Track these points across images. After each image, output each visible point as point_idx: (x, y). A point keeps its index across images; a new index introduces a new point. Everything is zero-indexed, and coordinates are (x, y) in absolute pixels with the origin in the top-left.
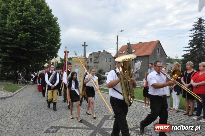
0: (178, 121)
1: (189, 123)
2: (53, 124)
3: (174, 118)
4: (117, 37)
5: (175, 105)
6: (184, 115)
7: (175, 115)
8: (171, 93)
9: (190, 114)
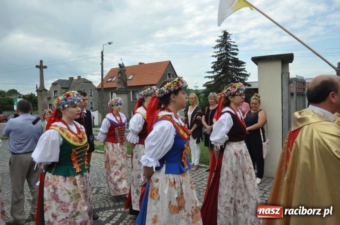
0: (199, 181)
4: (102, 53)
5: (195, 159)
7: (194, 173)
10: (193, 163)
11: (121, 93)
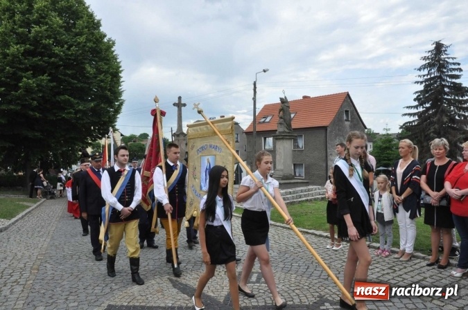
2: (112, 299)
3: (406, 273)
4: (255, 84)
5: (406, 243)
6: (428, 265)
7: (407, 265)
8: (395, 215)
9: (442, 263)
11: (283, 139)
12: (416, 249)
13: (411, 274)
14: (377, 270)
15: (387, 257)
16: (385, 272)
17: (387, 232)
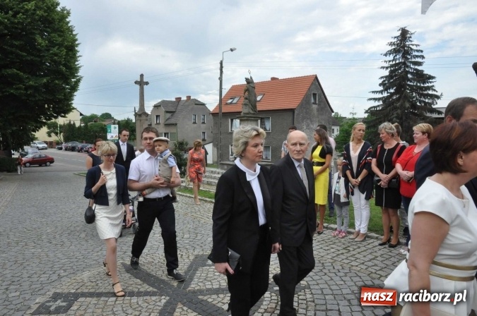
0: (370, 261)
1: (393, 264)
2: (58, 286)
3: (359, 253)
4: (221, 63)
5: (361, 223)
6: (380, 245)
7: (360, 245)
9: (393, 242)
10: (357, 229)
11: (247, 120)
12: (370, 229)
13: (364, 253)
14: (332, 250)
15: (343, 237)
16: (340, 252)
17: (344, 214)
